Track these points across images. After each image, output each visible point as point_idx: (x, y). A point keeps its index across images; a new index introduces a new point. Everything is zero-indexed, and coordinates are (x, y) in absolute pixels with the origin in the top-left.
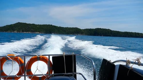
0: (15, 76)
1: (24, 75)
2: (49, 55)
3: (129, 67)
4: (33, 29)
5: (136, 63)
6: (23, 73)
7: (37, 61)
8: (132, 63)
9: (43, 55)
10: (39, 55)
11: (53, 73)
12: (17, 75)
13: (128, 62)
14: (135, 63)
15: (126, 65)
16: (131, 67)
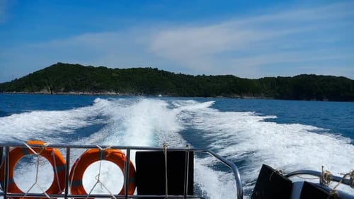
0: (43, 195)
1: (63, 193)
2: (129, 149)
3: (328, 190)
4: (97, 82)
5: (348, 180)
6: (62, 190)
7: (99, 161)
8: (336, 179)
9: (113, 148)
10: (103, 147)
11: (135, 193)
12: (46, 192)
13: (327, 177)
14: (344, 181)
15: (321, 183)
16: (334, 191)
